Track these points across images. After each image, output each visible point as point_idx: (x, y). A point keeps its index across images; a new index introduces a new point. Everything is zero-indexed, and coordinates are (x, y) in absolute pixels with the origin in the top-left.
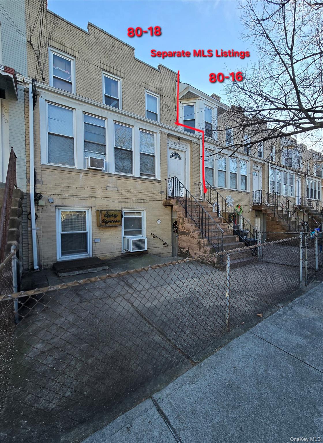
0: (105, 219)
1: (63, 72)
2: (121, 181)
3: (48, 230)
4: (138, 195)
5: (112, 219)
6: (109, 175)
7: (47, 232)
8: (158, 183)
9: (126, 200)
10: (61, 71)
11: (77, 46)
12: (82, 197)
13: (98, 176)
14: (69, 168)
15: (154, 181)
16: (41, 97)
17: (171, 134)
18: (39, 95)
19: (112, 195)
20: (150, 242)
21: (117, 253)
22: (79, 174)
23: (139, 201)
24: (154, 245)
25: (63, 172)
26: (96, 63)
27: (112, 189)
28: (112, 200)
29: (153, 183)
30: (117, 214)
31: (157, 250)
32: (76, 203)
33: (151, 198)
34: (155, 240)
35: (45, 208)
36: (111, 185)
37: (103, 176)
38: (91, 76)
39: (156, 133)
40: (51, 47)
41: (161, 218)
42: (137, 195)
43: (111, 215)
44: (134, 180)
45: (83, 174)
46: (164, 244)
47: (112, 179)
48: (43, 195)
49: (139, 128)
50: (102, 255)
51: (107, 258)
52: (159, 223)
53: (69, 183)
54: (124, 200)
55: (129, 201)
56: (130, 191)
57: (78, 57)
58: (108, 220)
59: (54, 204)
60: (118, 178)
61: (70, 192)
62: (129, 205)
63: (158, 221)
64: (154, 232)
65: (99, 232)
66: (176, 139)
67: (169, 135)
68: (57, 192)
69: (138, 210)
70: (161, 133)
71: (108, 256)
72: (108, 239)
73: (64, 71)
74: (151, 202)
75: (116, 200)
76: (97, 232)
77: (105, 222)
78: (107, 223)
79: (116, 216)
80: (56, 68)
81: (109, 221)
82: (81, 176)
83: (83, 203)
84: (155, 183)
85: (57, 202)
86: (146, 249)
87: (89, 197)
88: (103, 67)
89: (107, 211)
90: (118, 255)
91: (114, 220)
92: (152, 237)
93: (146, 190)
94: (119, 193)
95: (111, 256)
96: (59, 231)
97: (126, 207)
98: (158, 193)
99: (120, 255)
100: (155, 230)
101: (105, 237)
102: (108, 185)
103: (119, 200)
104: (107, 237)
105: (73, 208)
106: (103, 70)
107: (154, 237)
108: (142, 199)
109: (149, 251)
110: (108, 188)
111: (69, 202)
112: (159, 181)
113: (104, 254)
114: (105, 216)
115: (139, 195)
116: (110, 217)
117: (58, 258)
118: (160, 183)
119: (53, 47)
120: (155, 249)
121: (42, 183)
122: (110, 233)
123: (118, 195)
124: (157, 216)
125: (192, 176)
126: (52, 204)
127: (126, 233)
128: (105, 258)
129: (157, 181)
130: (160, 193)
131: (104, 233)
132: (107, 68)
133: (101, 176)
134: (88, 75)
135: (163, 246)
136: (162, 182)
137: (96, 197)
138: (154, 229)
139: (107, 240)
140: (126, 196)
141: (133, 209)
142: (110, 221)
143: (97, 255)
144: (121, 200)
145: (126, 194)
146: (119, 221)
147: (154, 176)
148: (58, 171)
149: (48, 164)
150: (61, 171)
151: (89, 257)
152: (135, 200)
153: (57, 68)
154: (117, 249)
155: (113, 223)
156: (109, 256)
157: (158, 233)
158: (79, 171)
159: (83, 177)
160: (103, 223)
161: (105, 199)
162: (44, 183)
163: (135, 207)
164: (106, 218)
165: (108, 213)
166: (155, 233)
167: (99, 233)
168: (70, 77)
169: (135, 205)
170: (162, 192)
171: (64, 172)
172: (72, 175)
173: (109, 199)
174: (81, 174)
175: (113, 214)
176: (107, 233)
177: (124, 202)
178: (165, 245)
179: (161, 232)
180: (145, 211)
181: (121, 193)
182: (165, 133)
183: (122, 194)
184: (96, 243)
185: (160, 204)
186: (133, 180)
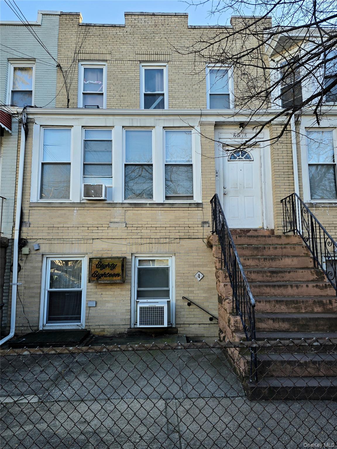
0: (97, 272)
1: (94, 84)
2: (132, 213)
3: (31, 286)
4: (159, 231)
5: (107, 271)
6: (113, 205)
7: (30, 288)
8: (196, 209)
9: (139, 241)
10: (92, 83)
11: (109, 47)
12: (74, 240)
13: (97, 208)
14: (61, 203)
15: (188, 206)
16: (36, 123)
17: (224, 122)
18: (33, 122)
19: (116, 234)
20: (183, 313)
21: (122, 327)
22: (73, 209)
23: (162, 241)
24: (189, 319)
25: (53, 208)
26: (132, 57)
27: (116, 225)
28: (117, 241)
29: (187, 209)
30: (115, 264)
31: (194, 330)
32: (66, 248)
33: (183, 234)
34: (192, 310)
35: (29, 257)
36: (116, 220)
37: (105, 209)
38: (125, 76)
39: (193, 127)
40: (81, 61)
41: (204, 269)
42: (156, 231)
43: (106, 266)
44: (153, 209)
45: (78, 209)
46: (211, 319)
47: (119, 211)
48: (29, 241)
49: (164, 127)
50: (98, 327)
51: (105, 333)
52: (199, 279)
53: (59, 223)
54: (134, 241)
55: (144, 241)
56: (146, 226)
57: (110, 59)
58: (102, 272)
59: (41, 251)
60: (128, 209)
61: (60, 234)
62: (145, 248)
63: (197, 275)
64: (190, 295)
65: (96, 290)
66: (236, 127)
67: (217, 125)
68: (44, 235)
69: (160, 255)
70: (201, 124)
71: (107, 331)
72: (108, 302)
73: (96, 82)
74: (183, 242)
75: (124, 242)
76: (92, 290)
77: (97, 276)
78: (100, 277)
79: (113, 267)
80: (86, 83)
81: (102, 275)
82: (75, 211)
83: (76, 249)
84: (190, 209)
85: (44, 249)
86: (166, 325)
87: (84, 239)
88: (141, 58)
89: (101, 259)
90: (123, 330)
91: (112, 272)
92: (186, 304)
93: (174, 223)
94: (127, 231)
95: (112, 330)
96: (46, 287)
97: (139, 251)
98: (197, 226)
99: (127, 330)
100: (192, 292)
101: (104, 299)
102: (112, 220)
103: (128, 241)
104: (107, 299)
105: (64, 256)
106: (141, 62)
107: (189, 304)
108: (167, 237)
109: (179, 329)
110: (112, 225)
111: (58, 248)
112: (198, 205)
113: (101, 327)
114: (97, 266)
115: (161, 231)
116: (104, 268)
117: (41, 324)
118: (200, 209)
119: (82, 60)
120: (191, 326)
121: (28, 226)
122: (111, 293)
123: (126, 234)
124: (195, 266)
125: (275, 186)
126: (38, 252)
127: (140, 295)
128: (102, 333)
129: (193, 206)
130: (200, 226)
131: (103, 293)
132: (146, 58)
133: (102, 208)
134: (121, 76)
135: (209, 322)
136: (204, 206)
137: (93, 239)
138: (190, 289)
139: (107, 305)
140: (139, 234)
141: (151, 255)
142: (105, 275)
143: (91, 327)
144: (131, 241)
145: (139, 231)
146: (118, 275)
147: (192, 197)
148: (48, 208)
149: (39, 202)
150: (51, 208)
151: (80, 328)
152: (153, 241)
153: (88, 82)
154: (122, 320)
155: (108, 278)
156: (109, 331)
157: (197, 296)
158: (73, 205)
159: (77, 212)
160: (94, 277)
161: (106, 240)
162: (31, 226)
163: (154, 250)
164: (98, 270)
165: (101, 262)
166: (191, 297)
167: (96, 293)
168: (101, 88)
169: (155, 248)
170: (204, 223)
171: (55, 208)
172: (63, 212)
173: (112, 241)
174: (75, 209)
175: (109, 264)
176: (107, 293)
177: (136, 244)
178: (214, 321)
179: (204, 295)
180: (174, 257)
181: (130, 231)
182: (209, 124)
183: (133, 231)
184: (91, 308)
185: (202, 245)
186: (151, 209)
